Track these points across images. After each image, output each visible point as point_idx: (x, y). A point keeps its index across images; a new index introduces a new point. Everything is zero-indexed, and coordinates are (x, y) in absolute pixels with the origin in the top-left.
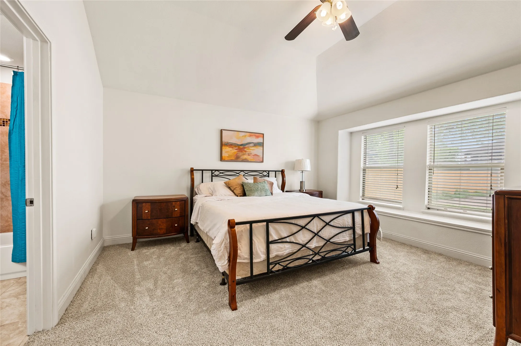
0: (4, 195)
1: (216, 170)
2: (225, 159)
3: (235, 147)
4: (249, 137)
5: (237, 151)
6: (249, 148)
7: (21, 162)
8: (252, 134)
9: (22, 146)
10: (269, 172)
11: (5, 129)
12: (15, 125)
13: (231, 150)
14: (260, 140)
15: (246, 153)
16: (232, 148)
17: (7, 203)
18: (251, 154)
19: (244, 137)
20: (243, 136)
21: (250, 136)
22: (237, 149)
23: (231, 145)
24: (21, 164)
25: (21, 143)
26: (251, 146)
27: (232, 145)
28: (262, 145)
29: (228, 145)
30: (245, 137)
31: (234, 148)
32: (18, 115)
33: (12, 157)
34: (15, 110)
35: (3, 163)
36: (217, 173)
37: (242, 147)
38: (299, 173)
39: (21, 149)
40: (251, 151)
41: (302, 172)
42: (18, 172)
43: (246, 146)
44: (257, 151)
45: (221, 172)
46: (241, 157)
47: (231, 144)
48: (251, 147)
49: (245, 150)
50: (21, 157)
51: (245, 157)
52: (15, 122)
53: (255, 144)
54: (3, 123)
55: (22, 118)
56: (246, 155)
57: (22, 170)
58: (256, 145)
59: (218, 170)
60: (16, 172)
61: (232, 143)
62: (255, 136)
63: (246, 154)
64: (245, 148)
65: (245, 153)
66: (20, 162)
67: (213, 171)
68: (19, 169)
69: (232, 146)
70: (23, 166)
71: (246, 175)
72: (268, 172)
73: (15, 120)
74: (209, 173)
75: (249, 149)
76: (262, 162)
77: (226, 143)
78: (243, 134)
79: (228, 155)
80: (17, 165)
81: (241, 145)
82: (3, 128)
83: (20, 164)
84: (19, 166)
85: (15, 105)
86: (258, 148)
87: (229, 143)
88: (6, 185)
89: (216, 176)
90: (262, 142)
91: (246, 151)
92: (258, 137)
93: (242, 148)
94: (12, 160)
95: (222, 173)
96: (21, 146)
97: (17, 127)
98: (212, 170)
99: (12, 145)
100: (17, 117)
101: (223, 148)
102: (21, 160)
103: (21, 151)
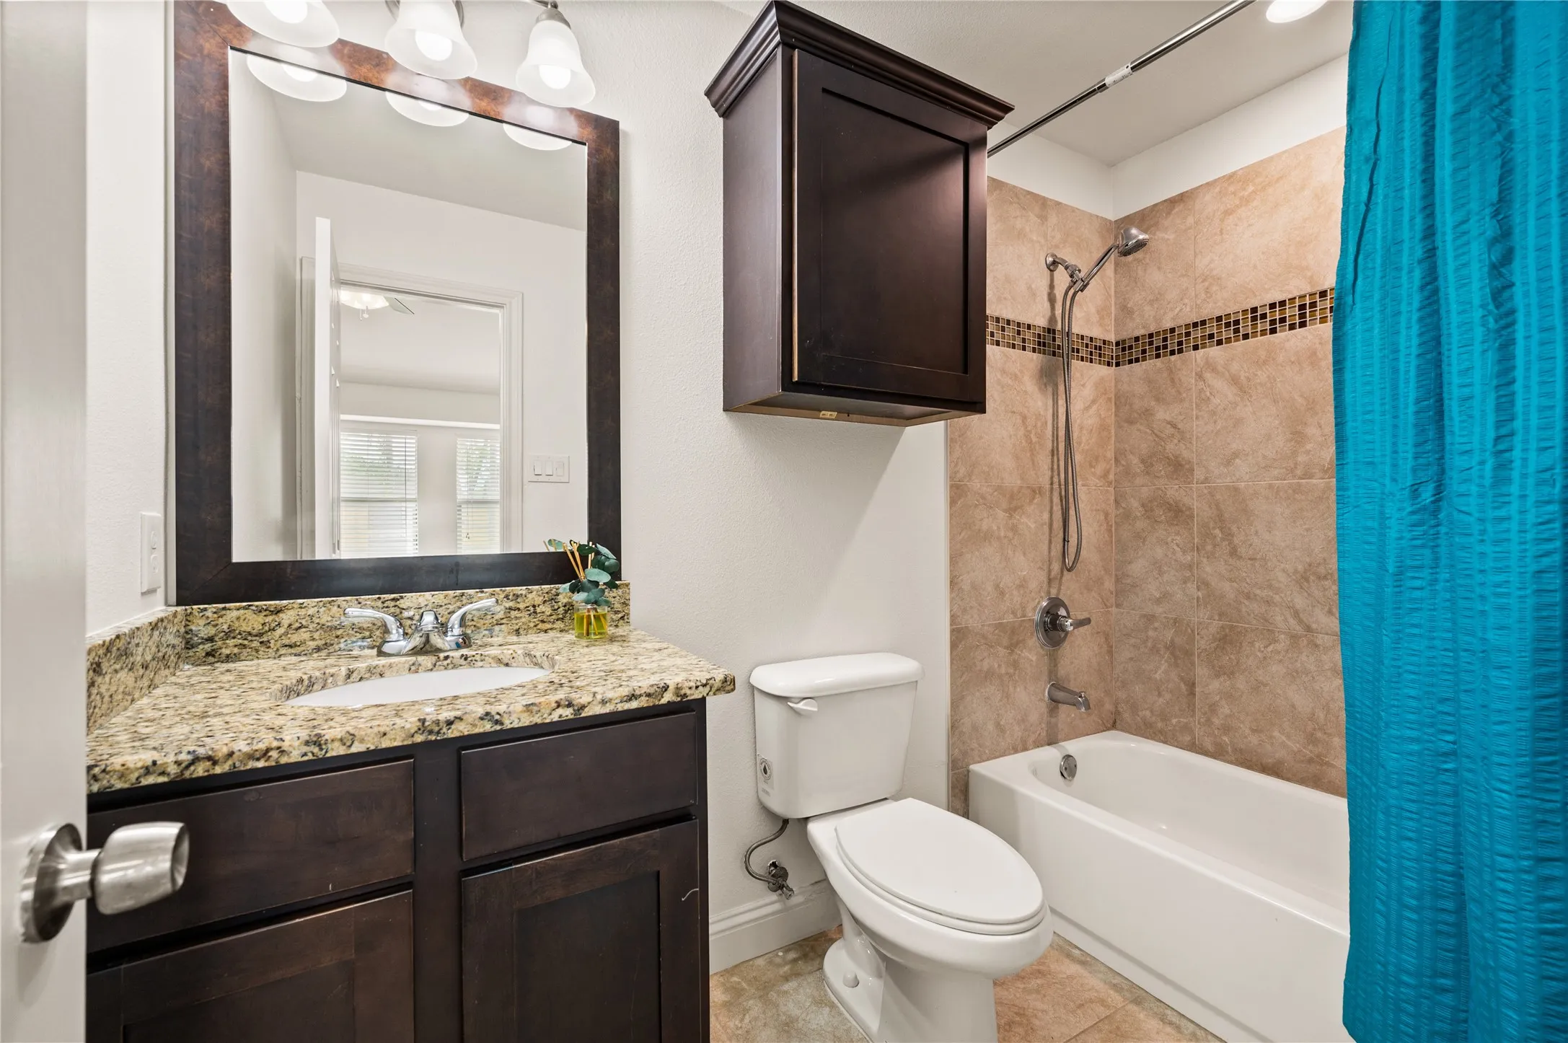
0: (1300, 621)
7: (1395, 466)
9: (1402, 367)
11: (1306, 338)
12: (1367, 257)
17: (1312, 659)
24: (1394, 480)
25: (1396, 351)
32: (1380, 191)
33: (1350, 444)
34: (1366, 169)
35: (1299, 485)
39: (1395, 387)
42: (1376, 525)
50: (1395, 436)
52: (1367, 237)
54: (1302, 316)
55: (1402, 198)
57: (1404, 513)
60: (1370, 523)
66: (1388, 469)
68: (1382, 506)
70: (1407, 492)
73: (1367, 225)
80: (1376, 485)
82: (1299, 337)
83: (1387, 481)
84: (1383, 493)
85: (1367, 145)
88: (1307, 580)
94: (1351, 456)
96: (1395, 370)
97: (1374, 268)
99: (1348, 376)
100: (1376, 203)
102: (1395, 452)
103: (1395, 397)
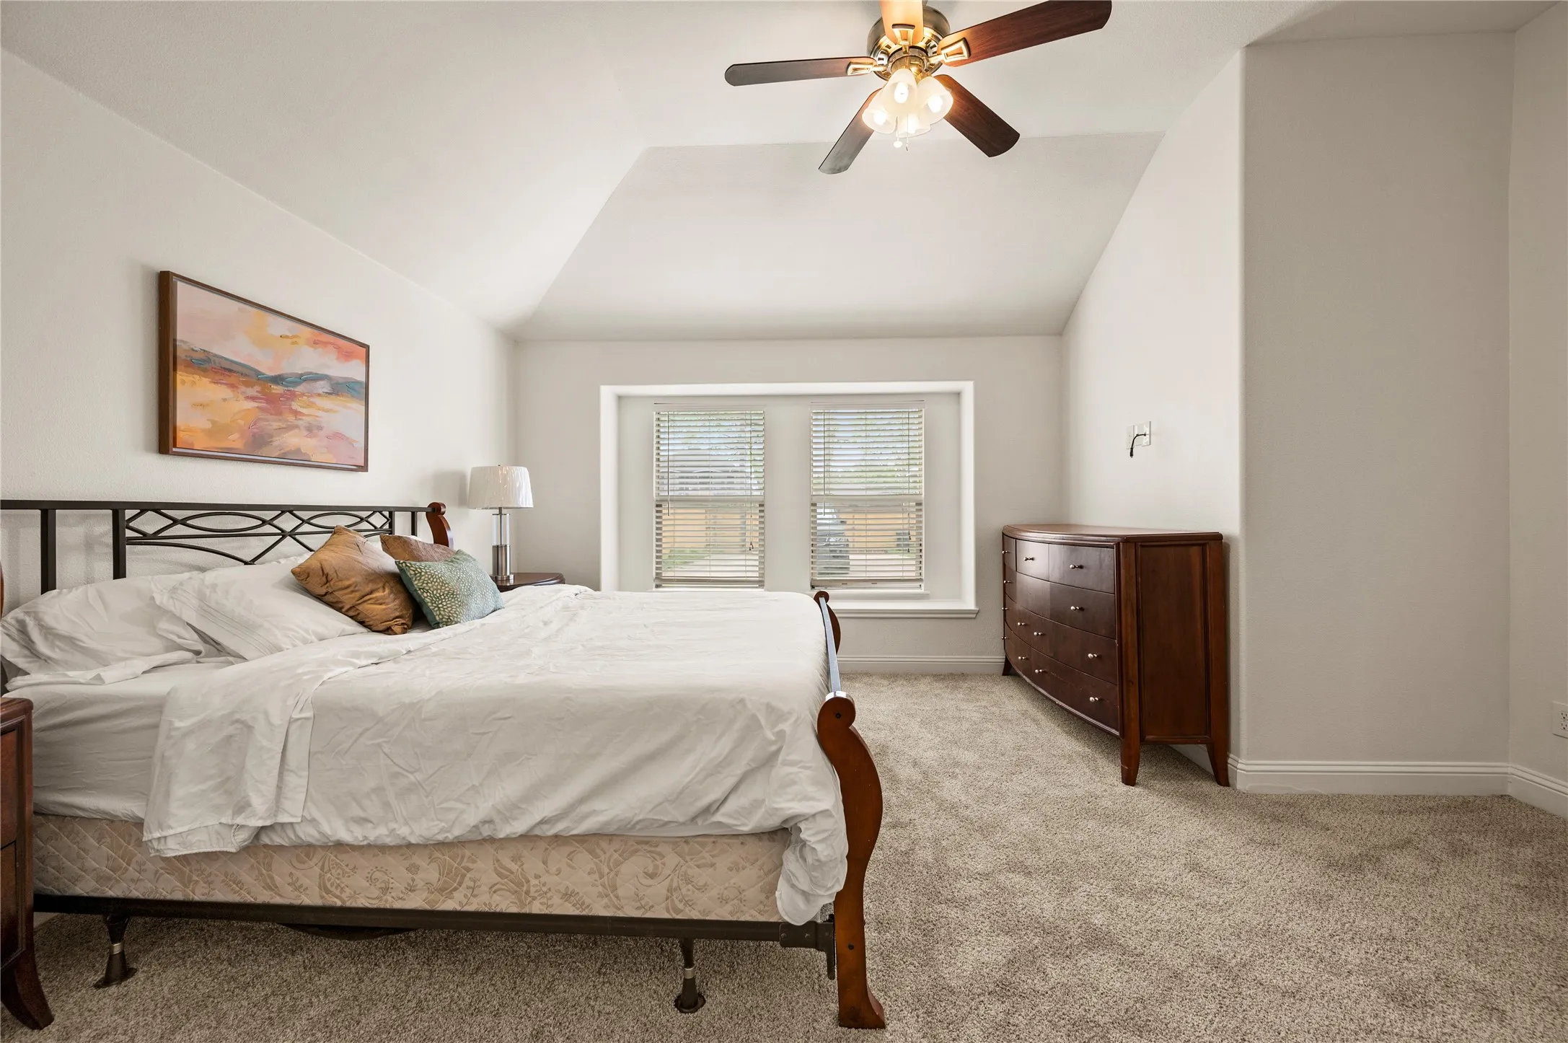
1: (143, 508)
2: (193, 444)
3: (247, 384)
4: (311, 349)
5: (256, 405)
6: (312, 400)
8: (323, 335)
10: (391, 514)
13: (225, 400)
14: (354, 371)
15: (300, 423)
16: (232, 386)
18: (320, 428)
19: (289, 341)
20: (287, 337)
21: (316, 343)
22: (253, 398)
23: (225, 369)
26: (320, 391)
27: (230, 371)
28: (361, 391)
29: (207, 366)
30: (295, 343)
31: (243, 388)
36: (150, 523)
37: (277, 389)
38: (489, 517)
40: (320, 413)
41: (500, 513)
43: (299, 389)
44: (343, 415)
45: (179, 514)
46: (277, 441)
47: (227, 367)
48: (319, 395)
49: (295, 406)
51: (293, 440)
53: (338, 384)
56: (297, 431)
58: (341, 388)
59: (157, 508)
61: (232, 362)
62: (338, 348)
63: (297, 427)
64: (293, 396)
65: (291, 418)
67: (129, 513)
69: (233, 380)
71: (306, 528)
72: (387, 514)
74: (102, 525)
75: (310, 405)
76: (364, 468)
77: (195, 356)
78: (283, 326)
79: (209, 426)
81: (278, 380)
86: (349, 405)
87: (215, 356)
89: (146, 539)
90: (363, 379)
91: (296, 413)
92: (347, 356)
93: (282, 395)
95: (183, 522)
98: (117, 509)
101: (183, 382)
